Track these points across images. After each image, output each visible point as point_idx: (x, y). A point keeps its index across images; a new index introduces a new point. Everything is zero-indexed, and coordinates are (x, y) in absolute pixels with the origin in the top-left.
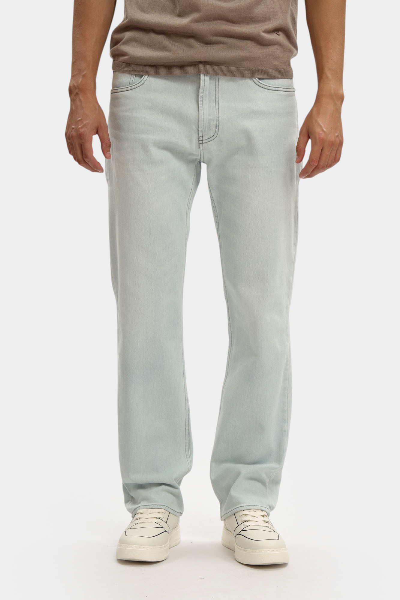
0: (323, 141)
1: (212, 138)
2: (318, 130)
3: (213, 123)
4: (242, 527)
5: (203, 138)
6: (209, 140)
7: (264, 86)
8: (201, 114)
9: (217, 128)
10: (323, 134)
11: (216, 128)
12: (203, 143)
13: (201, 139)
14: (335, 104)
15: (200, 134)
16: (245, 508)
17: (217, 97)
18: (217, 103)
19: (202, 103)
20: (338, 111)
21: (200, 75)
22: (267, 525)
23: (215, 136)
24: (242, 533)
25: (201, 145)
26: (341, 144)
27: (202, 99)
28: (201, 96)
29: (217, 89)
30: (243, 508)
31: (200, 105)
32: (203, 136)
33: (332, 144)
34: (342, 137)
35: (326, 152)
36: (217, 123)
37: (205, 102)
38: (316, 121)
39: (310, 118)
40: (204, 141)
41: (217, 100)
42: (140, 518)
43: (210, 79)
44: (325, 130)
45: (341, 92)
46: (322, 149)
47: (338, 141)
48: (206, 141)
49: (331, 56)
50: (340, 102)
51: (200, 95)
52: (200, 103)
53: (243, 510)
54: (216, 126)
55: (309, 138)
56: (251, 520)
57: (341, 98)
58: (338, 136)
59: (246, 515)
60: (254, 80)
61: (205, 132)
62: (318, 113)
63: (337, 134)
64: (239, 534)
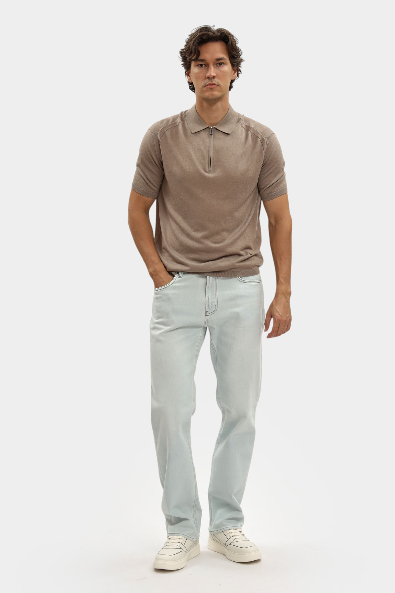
0: (279, 321)
1: (213, 312)
2: (277, 314)
3: (214, 304)
4: (231, 540)
6: (212, 313)
7: (243, 281)
8: (207, 299)
9: (217, 306)
10: (279, 316)
12: (208, 315)
13: (207, 313)
14: (286, 298)
15: (207, 310)
16: (230, 528)
17: (216, 288)
18: (216, 292)
19: (207, 292)
20: (288, 302)
21: (207, 276)
22: (244, 537)
23: (215, 311)
24: (232, 544)
25: (207, 317)
26: (290, 320)
27: (208, 290)
29: (216, 284)
30: (228, 528)
31: (206, 294)
33: (285, 322)
34: (290, 316)
35: (281, 327)
36: (217, 304)
38: (275, 308)
39: (272, 306)
40: (209, 314)
41: (216, 290)
42: (168, 542)
43: (213, 278)
44: (280, 314)
45: (289, 290)
46: (279, 325)
47: (288, 319)
48: (210, 314)
49: (284, 269)
50: (289, 296)
51: (207, 288)
52: (206, 292)
53: (229, 530)
55: (272, 317)
56: (236, 535)
57: (289, 294)
58: (288, 317)
59: (232, 532)
60: (238, 278)
61: (209, 309)
62: (276, 303)
63: (288, 316)
64: (230, 545)
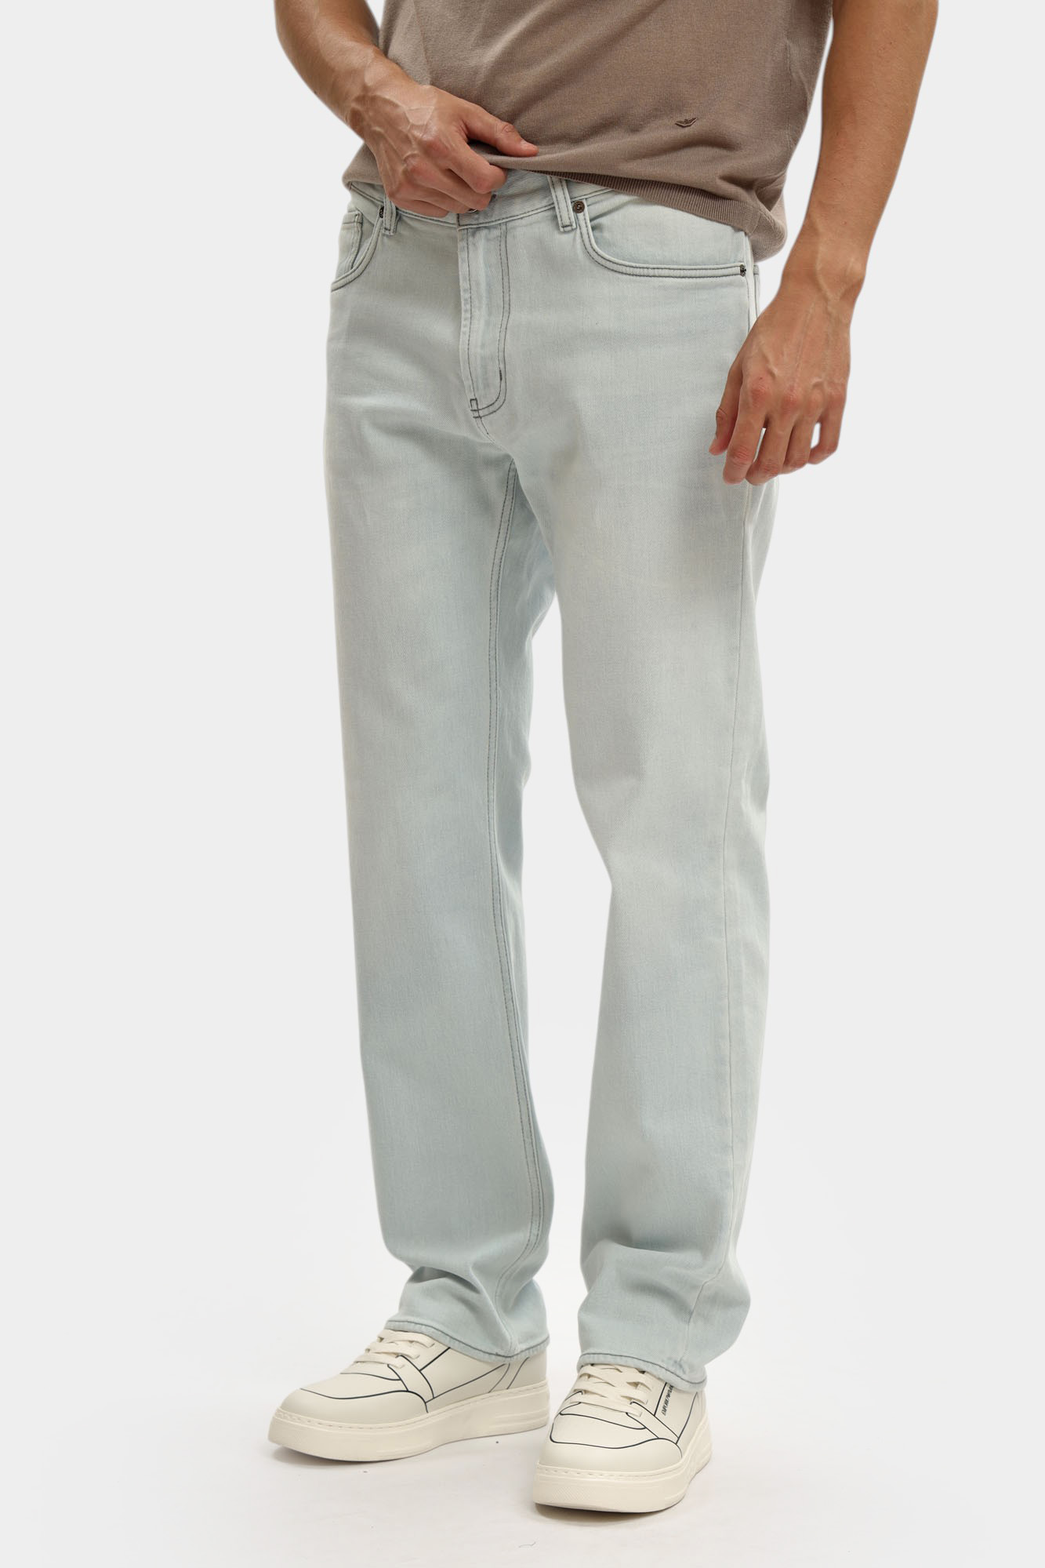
1: (496, 405)
3: (494, 368)
5: (477, 404)
6: (491, 409)
8: (464, 345)
9: (504, 379)
11: (501, 379)
12: (480, 417)
13: (475, 407)
15: (470, 395)
17: (507, 299)
18: (506, 314)
19: (469, 315)
23: (502, 401)
25: (476, 422)
27: (468, 307)
28: (466, 300)
31: (463, 322)
32: (476, 399)
36: (502, 366)
37: (476, 313)
40: (482, 413)
41: (507, 306)
48: (486, 412)
51: (464, 295)
54: (501, 376)
61: (478, 389)
